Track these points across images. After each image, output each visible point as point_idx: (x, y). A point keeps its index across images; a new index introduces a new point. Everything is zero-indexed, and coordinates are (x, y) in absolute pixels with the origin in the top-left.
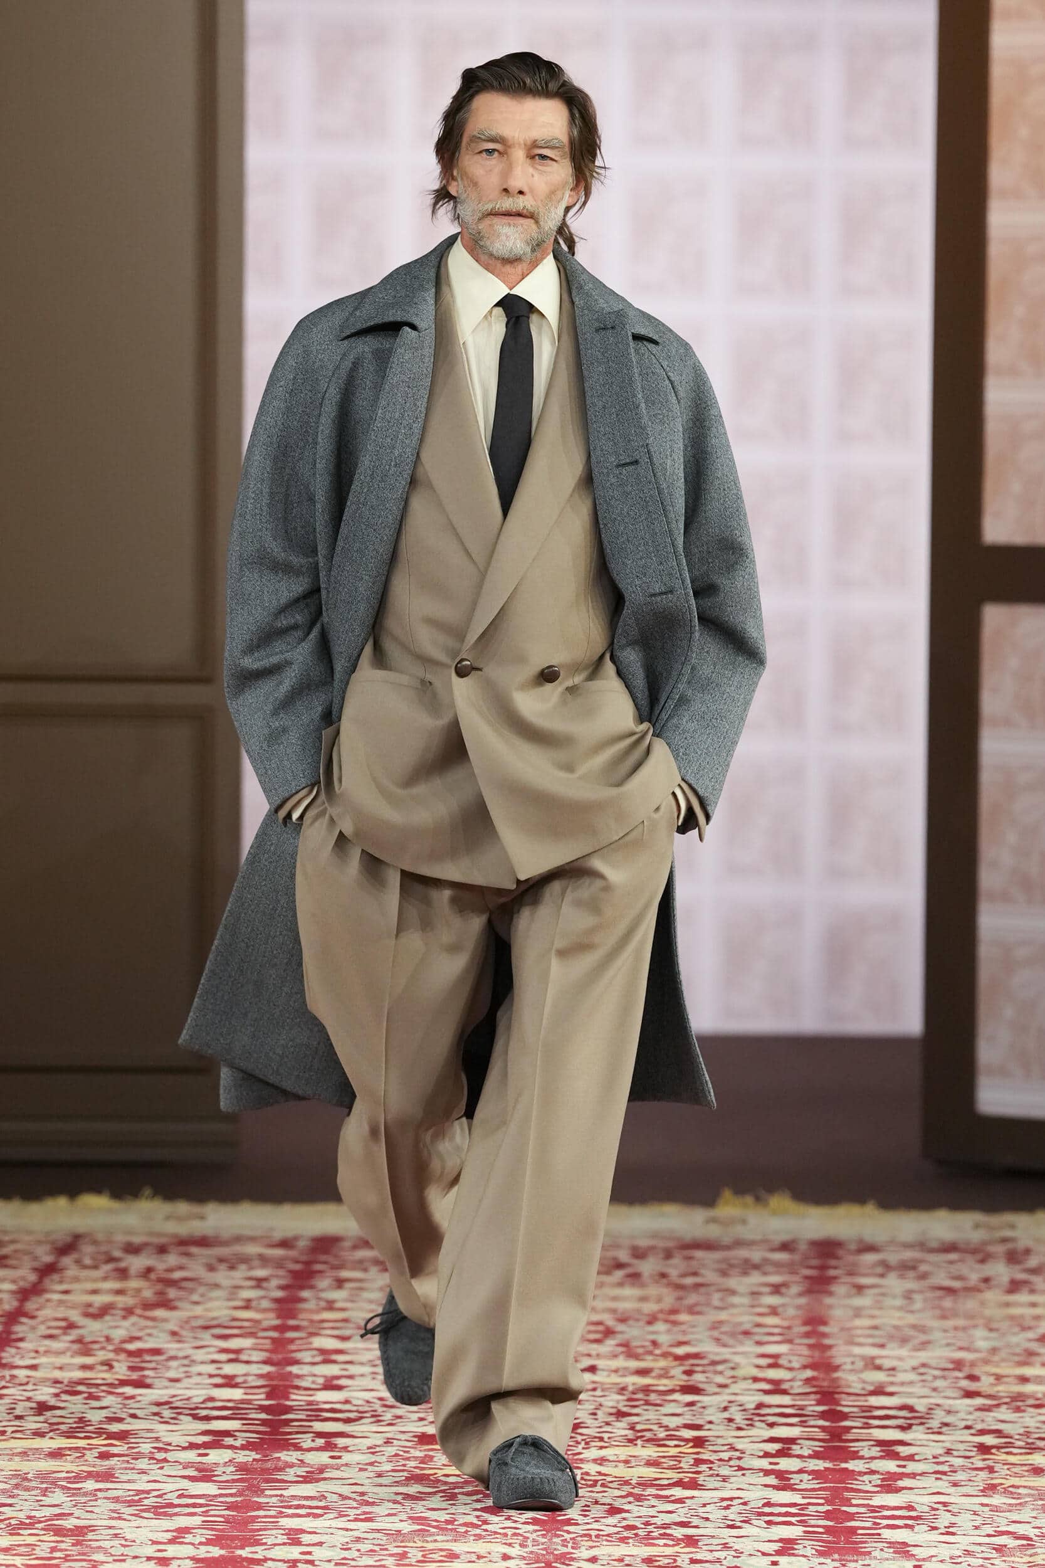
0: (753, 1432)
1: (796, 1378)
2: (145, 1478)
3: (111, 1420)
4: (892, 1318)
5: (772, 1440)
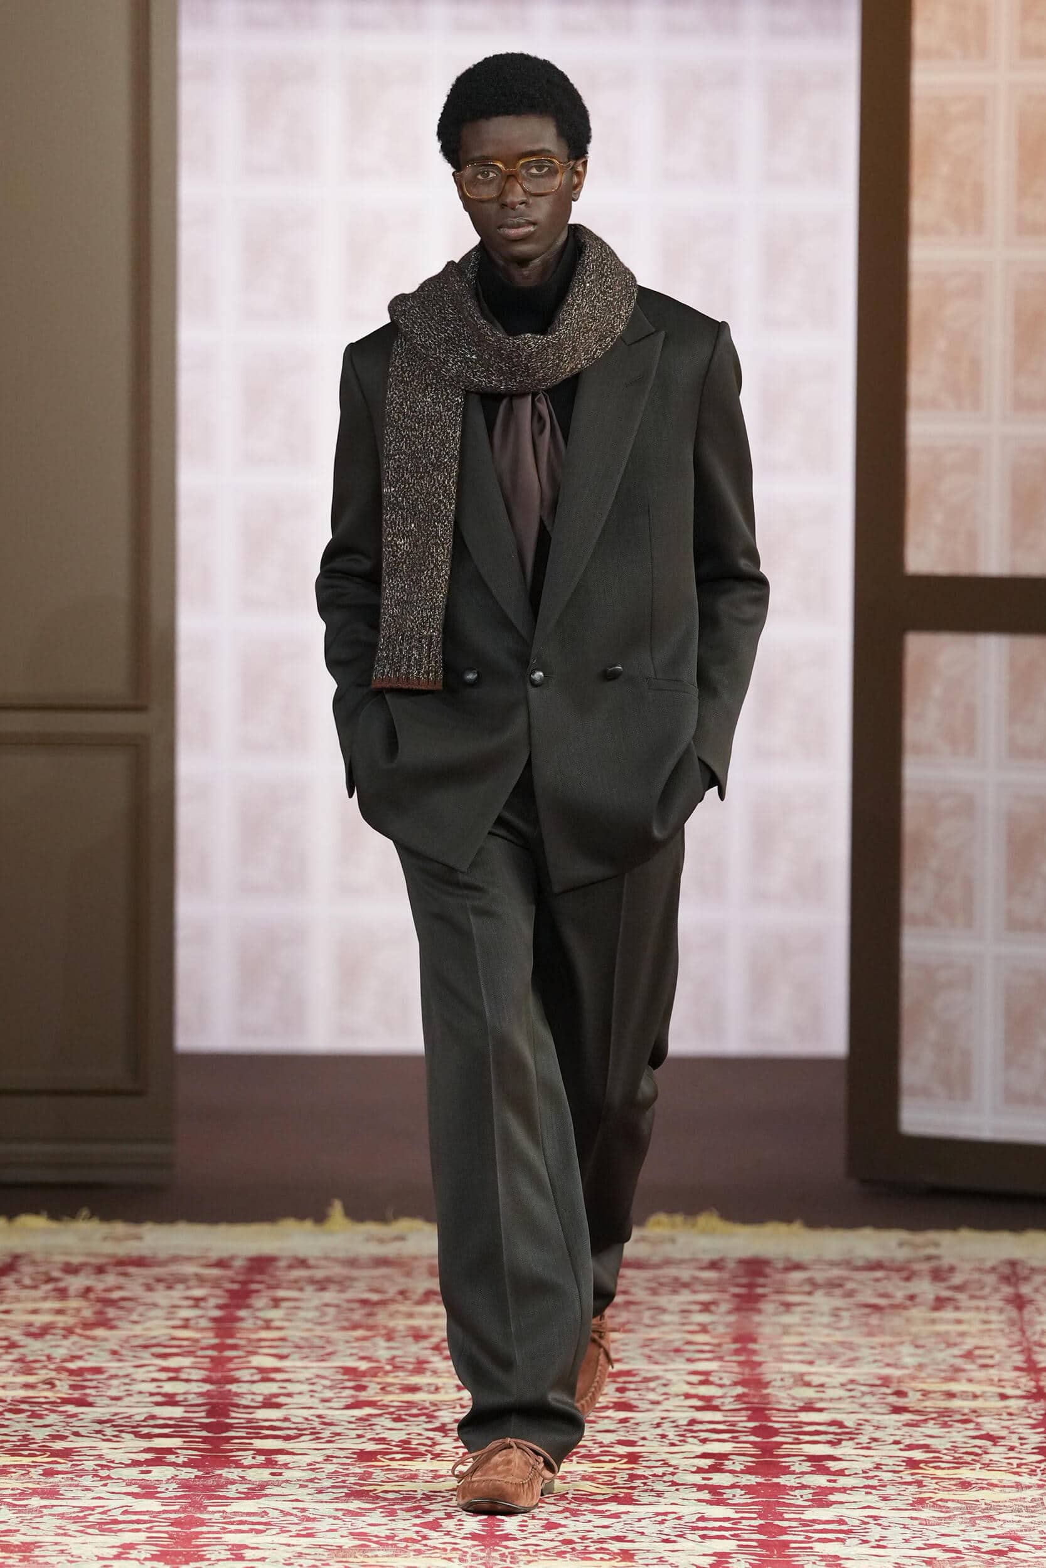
0: (686, 1448)
1: (727, 1395)
2: (90, 1495)
3: (55, 1437)
4: (820, 1335)
5: (705, 1456)
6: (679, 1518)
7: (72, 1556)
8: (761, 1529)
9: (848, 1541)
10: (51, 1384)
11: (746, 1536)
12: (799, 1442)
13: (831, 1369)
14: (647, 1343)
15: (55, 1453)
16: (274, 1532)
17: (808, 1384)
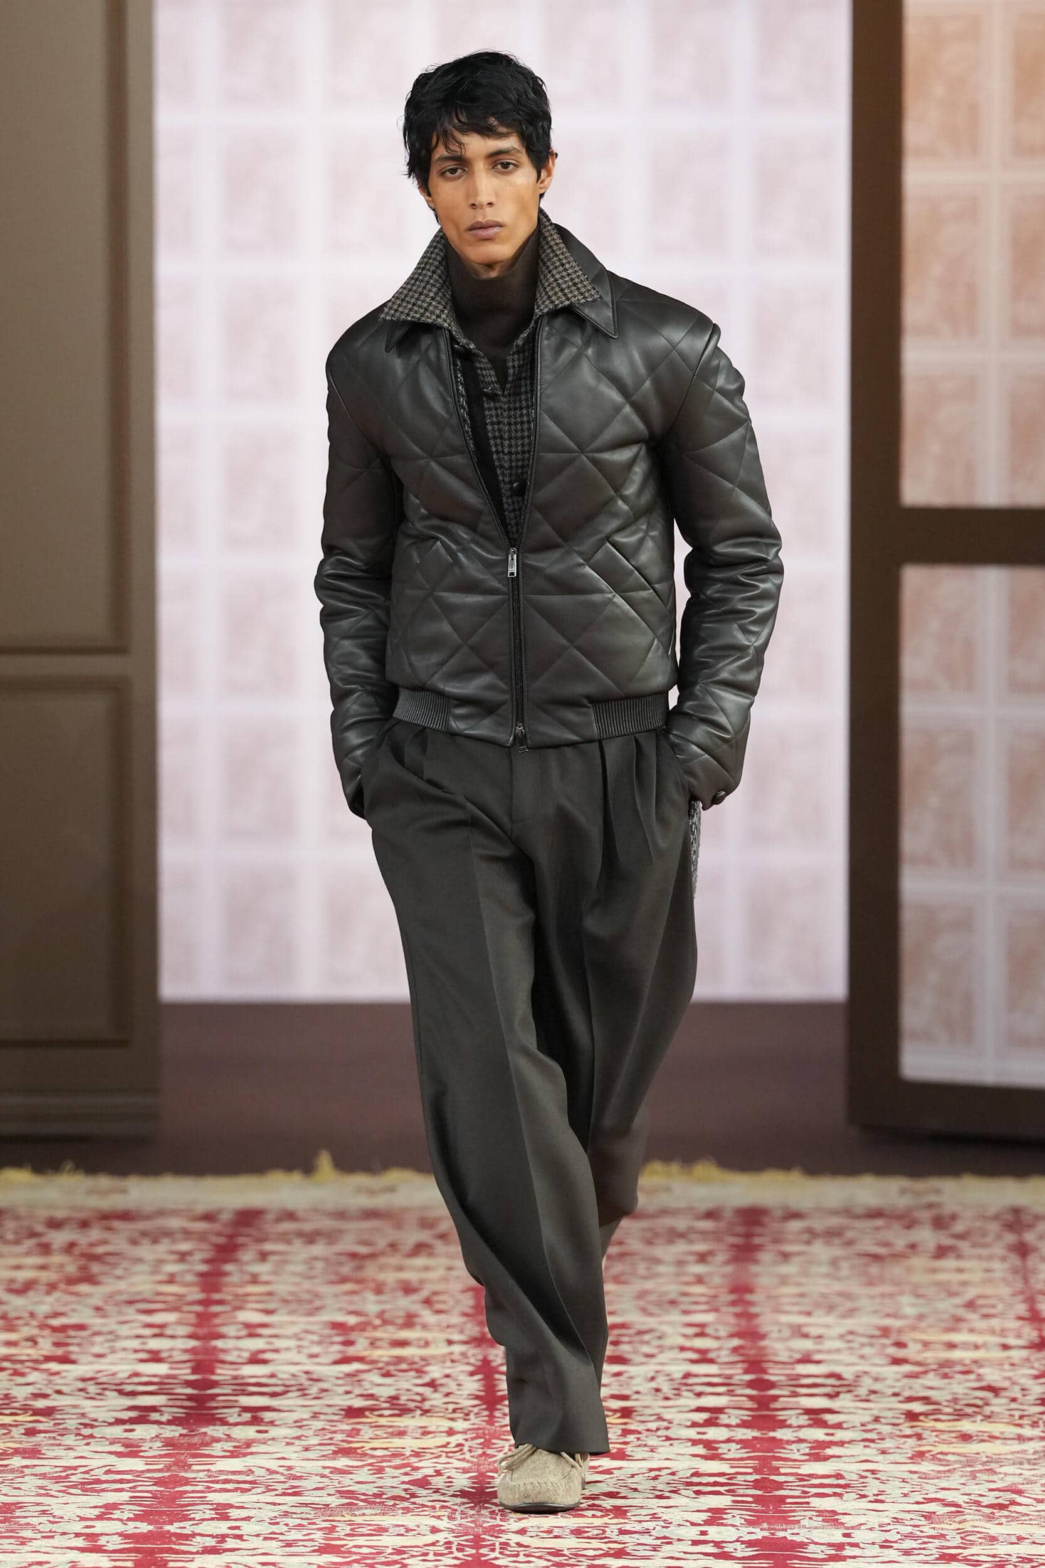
0: (681, 1402)
1: (723, 1347)
2: (72, 1454)
3: (37, 1396)
4: (819, 1285)
5: (700, 1409)
6: (673, 1474)
7: (54, 1517)
8: (756, 1484)
9: (846, 1496)
10: (33, 1341)
11: (741, 1492)
12: (795, 1395)
13: (830, 1319)
14: (642, 1295)
15: (37, 1412)
16: (259, 1490)
17: (806, 1336)
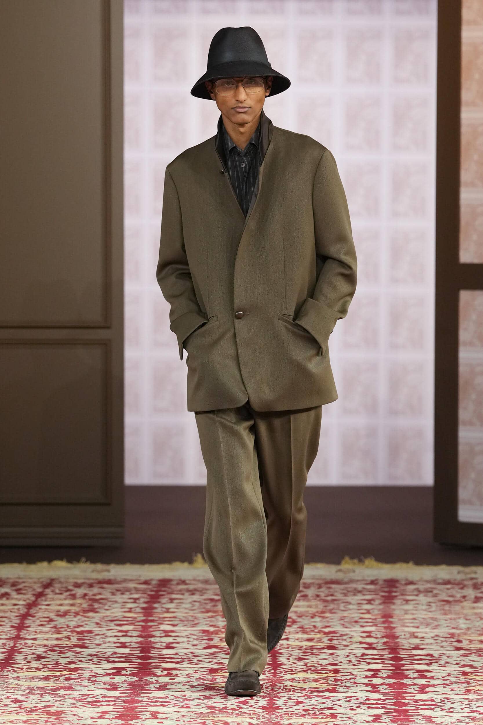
0: (360, 667)
1: (379, 642)
2: (87, 689)
3: (70, 663)
4: (422, 615)
5: (369, 670)
6: (358, 699)
7: (79, 717)
8: (395, 704)
9: (435, 710)
10: (68, 638)
11: (388, 707)
12: (412, 664)
13: (427, 630)
14: (342, 618)
15: (71, 670)
16: (171, 706)
17: (417, 637)
